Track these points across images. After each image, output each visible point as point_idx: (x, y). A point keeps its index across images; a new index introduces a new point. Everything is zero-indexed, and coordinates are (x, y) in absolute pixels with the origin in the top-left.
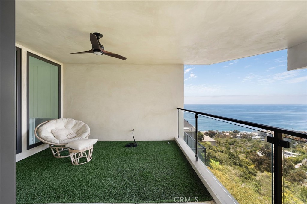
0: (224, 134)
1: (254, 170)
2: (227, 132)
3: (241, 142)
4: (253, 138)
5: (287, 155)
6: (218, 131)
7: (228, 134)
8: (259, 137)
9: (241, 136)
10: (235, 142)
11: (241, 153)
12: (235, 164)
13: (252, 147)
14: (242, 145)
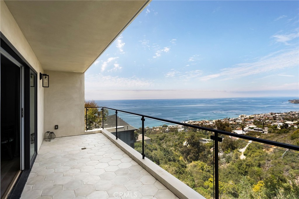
0: (155, 129)
1: (183, 162)
2: (157, 128)
3: (170, 135)
4: (178, 130)
5: (204, 142)
6: (148, 127)
7: (158, 129)
8: (183, 129)
9: (169, 129)
10: (165, 136)
11: (170, 147)
12: (170, 160)
13: (179, 139)
14: (170, 139)
